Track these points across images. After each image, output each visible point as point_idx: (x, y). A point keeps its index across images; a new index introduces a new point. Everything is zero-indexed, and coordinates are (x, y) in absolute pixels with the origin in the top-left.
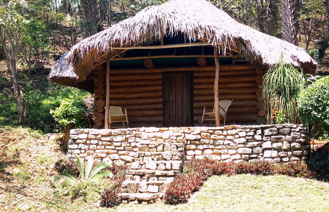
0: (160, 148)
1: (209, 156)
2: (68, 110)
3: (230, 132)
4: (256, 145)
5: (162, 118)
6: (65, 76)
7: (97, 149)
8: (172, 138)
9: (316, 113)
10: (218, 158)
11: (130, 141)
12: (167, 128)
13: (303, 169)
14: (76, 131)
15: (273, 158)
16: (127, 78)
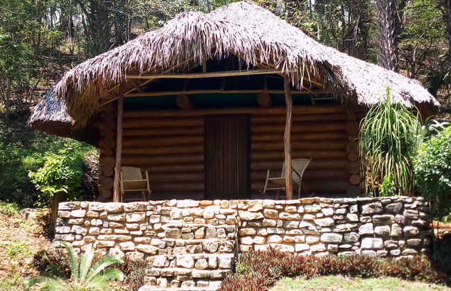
0: (200, 233)
1: (276, 246)
2: (56, 172)
3: (309, 208)
4: (349, 229)
5: (203, 186)
6: (54, 120)
7: (100, 234)
8: (218, 216)
9: (448, 180)
10: (290, 248)
11: (152, 221)
12: (211, 202)
13: (424, 268)
14: (68, 205)
15: (376, 250)
16: (150, 124)
